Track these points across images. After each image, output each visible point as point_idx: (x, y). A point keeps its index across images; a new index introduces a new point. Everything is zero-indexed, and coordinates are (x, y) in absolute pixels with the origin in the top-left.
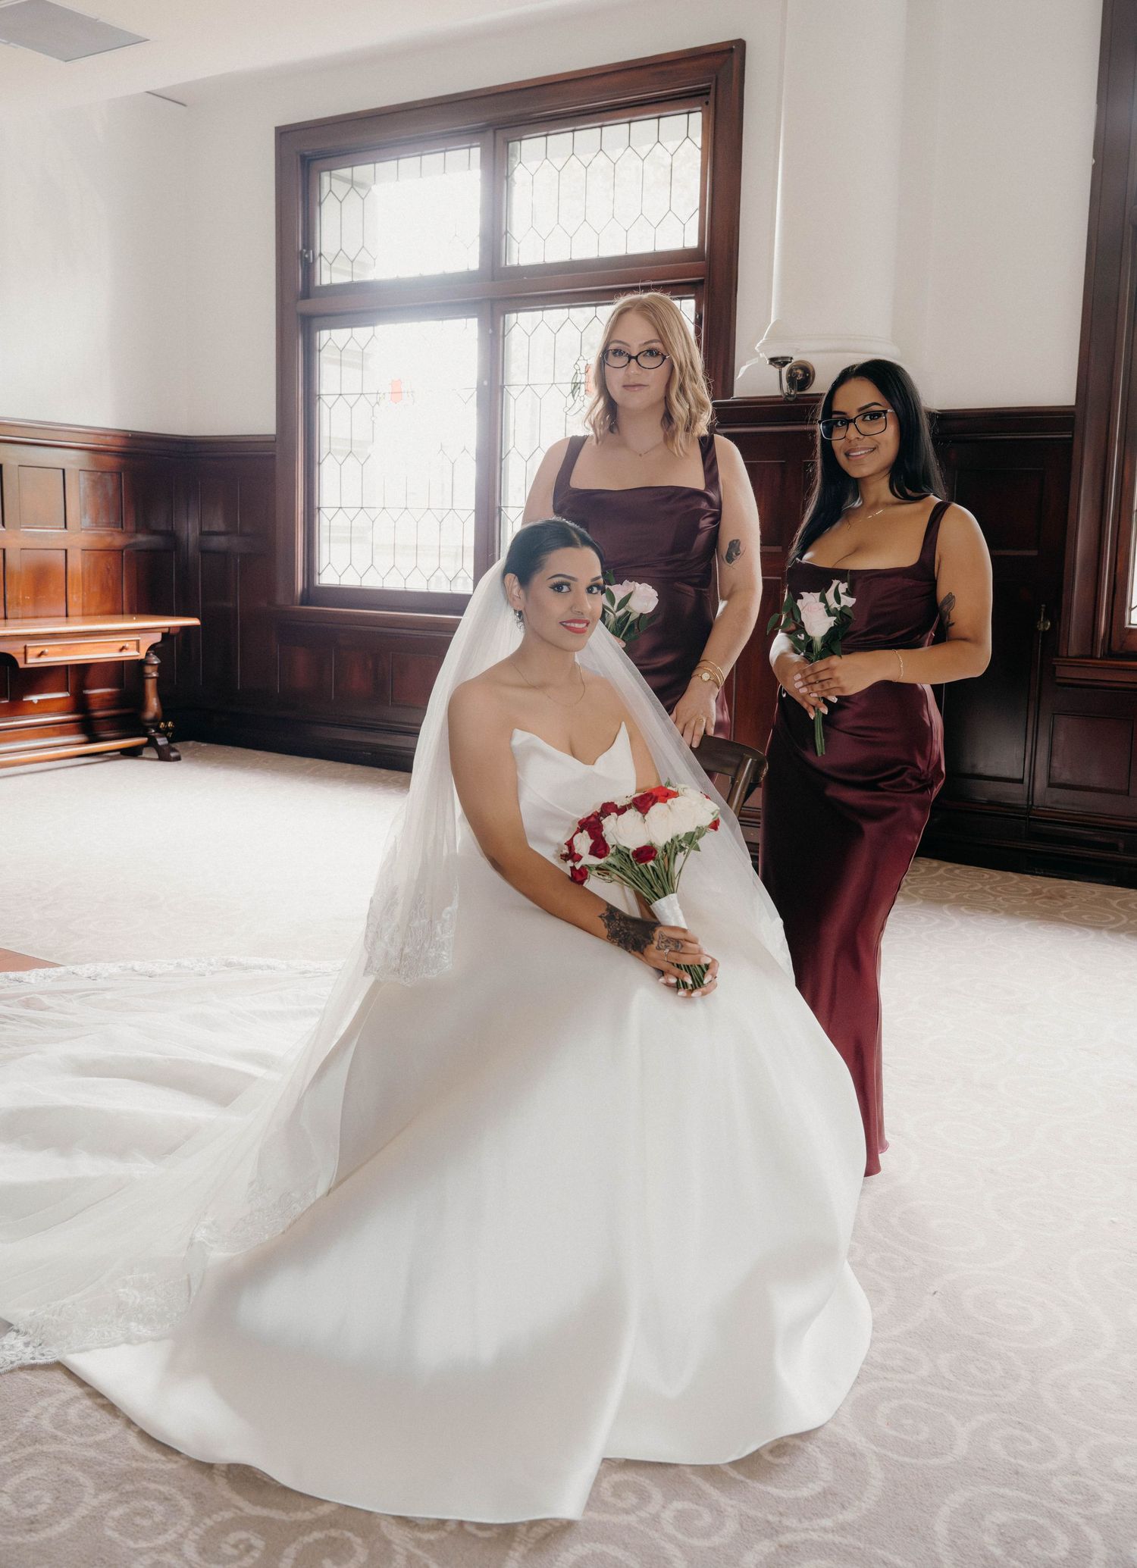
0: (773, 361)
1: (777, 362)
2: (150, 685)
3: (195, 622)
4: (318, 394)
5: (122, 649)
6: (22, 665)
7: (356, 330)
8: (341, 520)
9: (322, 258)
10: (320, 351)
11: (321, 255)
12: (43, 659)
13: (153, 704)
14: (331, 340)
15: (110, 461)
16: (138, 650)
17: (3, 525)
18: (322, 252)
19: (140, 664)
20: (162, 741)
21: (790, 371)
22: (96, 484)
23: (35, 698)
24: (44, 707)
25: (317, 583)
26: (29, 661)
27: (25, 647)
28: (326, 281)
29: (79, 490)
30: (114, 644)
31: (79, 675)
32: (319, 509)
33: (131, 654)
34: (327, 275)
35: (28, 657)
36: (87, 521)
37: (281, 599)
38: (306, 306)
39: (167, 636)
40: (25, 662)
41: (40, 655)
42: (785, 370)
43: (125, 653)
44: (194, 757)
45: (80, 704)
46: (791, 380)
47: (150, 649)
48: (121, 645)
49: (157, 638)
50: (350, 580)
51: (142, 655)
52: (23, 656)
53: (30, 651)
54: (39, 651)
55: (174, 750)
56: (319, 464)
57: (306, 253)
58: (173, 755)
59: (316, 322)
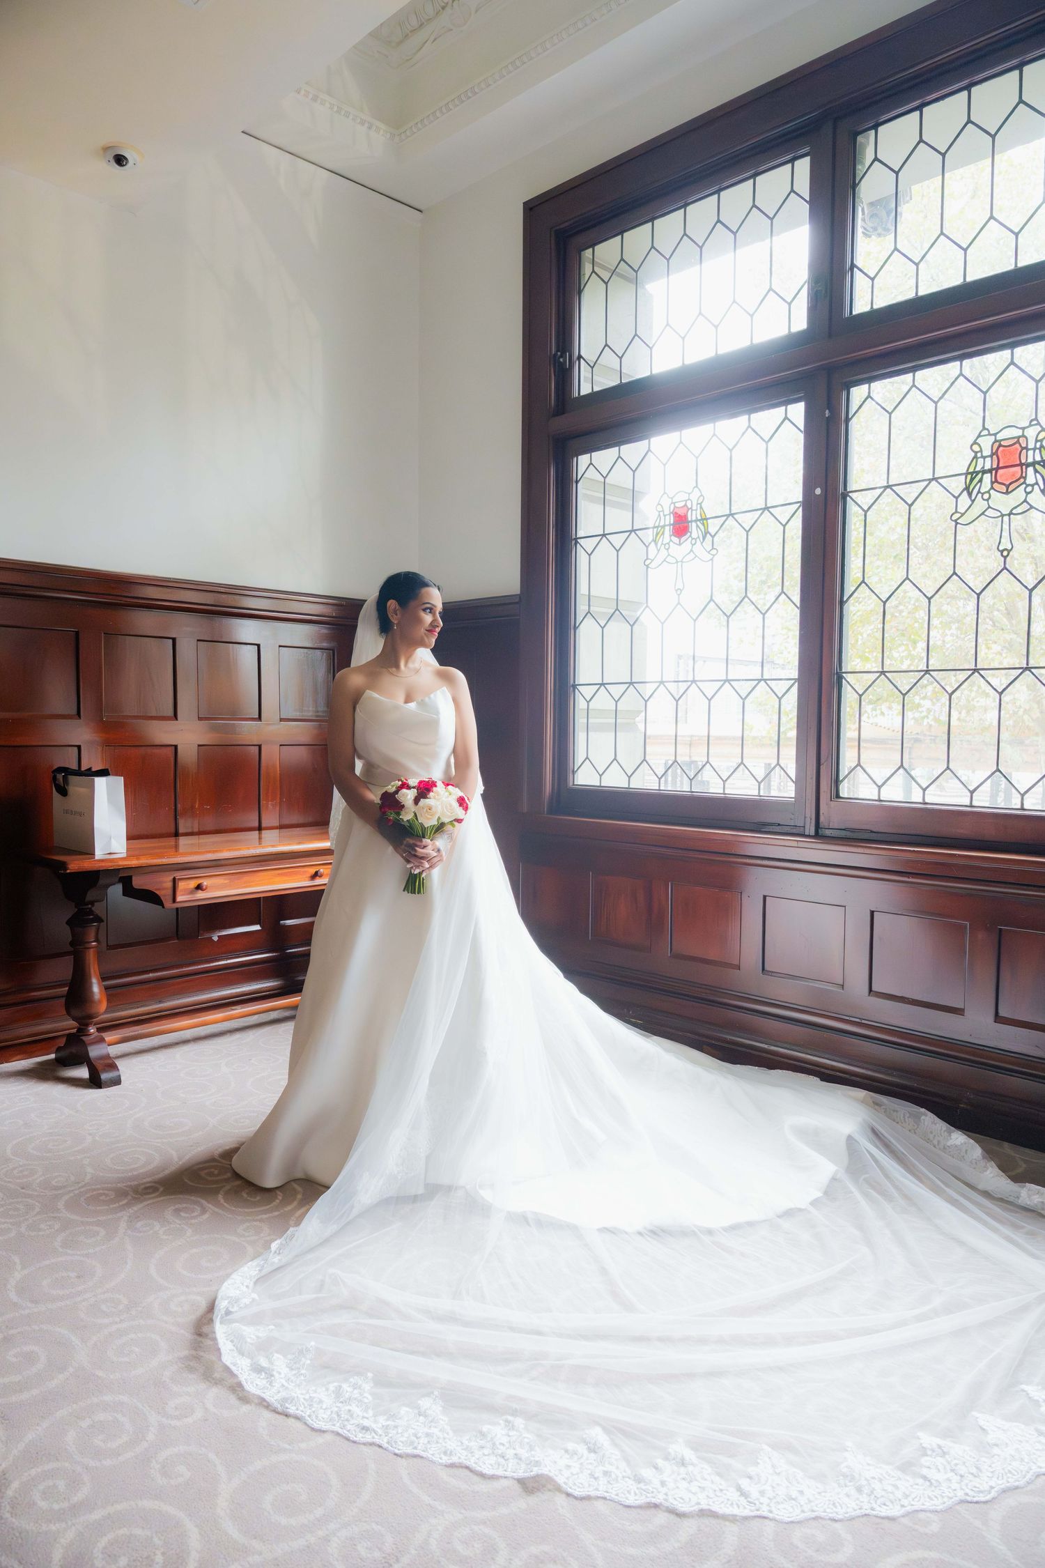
4: (574, 537)
5: (316, 875)
6: (171, 904)
7: (624, 448)
8: (602, 701)
9: (582, 360)
10: (577, 482)
11: (580, 357)
12: (200, 895)
14: (592, 465)
17: (174, 713)
18: (582, 354)
22: (302, 663)
23: (213, 936)
24: (230, 945)
25: (571, 784)
26: (179, 898)
27: (174, 879)
28: (586, 389)
29: (279, 671)
30: (306, 869)
32: (574, 686)
34: (586, 383)
35: (178, 893)
36: (288, 708)
37: (526, 805)
38: (561, 424)
40: (174, 900)
41: (198, 887)
43: (318, 881)
45: (274, 939)
48: (313, 871)
50: (615, 780)
52: (170, 892)
53: (182, 885)
54: (193, 884)
56: (575, 628)
57: (561, 356)
59: (572, 443)
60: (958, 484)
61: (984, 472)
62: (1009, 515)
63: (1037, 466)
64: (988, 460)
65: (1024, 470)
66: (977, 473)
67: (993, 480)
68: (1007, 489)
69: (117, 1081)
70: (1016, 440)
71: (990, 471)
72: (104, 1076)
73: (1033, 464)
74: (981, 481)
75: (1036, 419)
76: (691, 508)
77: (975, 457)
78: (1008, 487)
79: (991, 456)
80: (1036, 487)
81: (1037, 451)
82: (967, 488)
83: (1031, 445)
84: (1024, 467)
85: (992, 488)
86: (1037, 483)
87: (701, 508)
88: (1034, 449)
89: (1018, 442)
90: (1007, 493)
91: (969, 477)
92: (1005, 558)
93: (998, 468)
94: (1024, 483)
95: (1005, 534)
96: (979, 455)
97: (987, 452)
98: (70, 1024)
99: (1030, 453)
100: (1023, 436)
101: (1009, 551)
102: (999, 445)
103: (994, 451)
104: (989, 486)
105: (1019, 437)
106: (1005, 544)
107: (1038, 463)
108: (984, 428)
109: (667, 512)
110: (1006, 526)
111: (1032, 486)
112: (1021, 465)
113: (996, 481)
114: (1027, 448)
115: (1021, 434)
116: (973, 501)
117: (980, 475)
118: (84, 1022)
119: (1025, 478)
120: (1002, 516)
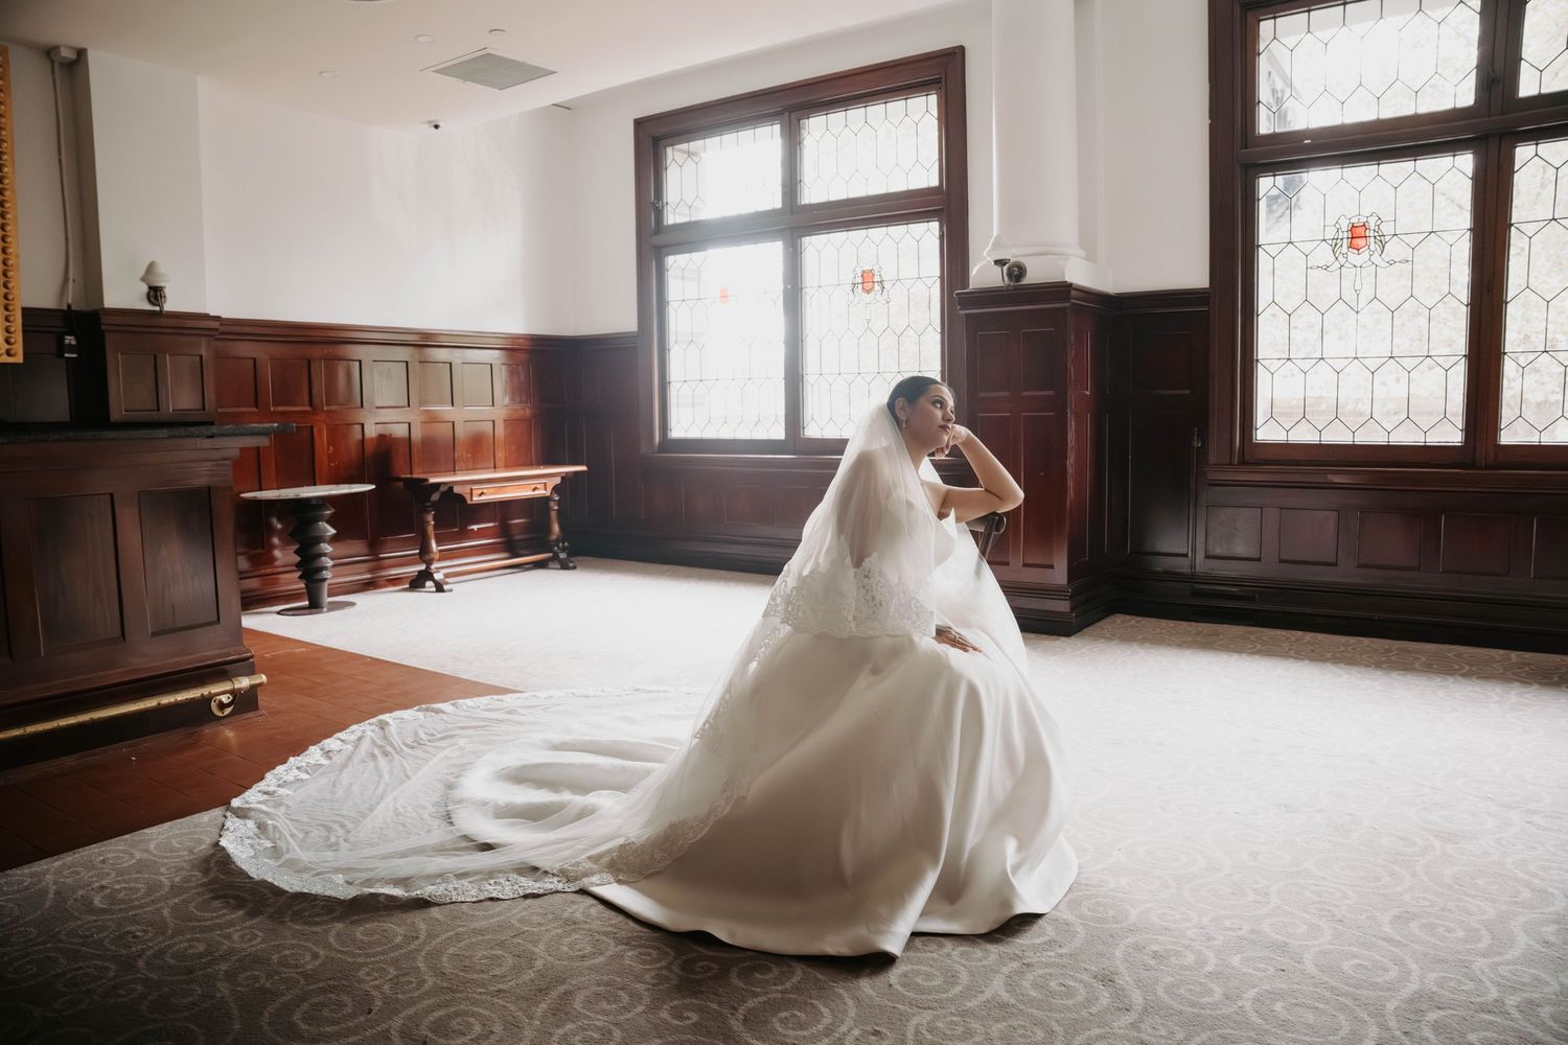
0: (997, 262)
1: (1000, 263)
2: (554, 515)
3: (584, 468)
4: (666, 301)
5: (534, 490)
6: (469, 502)
7: (693, 254)
8: (685, 390)
9: (669, 207)
10: (668, 270)
11: (667, 205)
12: (483, 497)
13: (556, 528)
14: (675, 263)
15: (523, 357)
16: (546, 489)
17: (453, 405)
18: (668, 202)
19: (545, 500)
20: (562, 556)
21: (1009, 269)
22: (512, 373)
23: (475, 527)
24: (481, 534)
25: (670, 436)
26: (474, 499)
27: (470, 488)
28: (672, 222)
29: (501, 376)
30: (529, 485)
31: (503, 509)
32: (670, 383)
33: (541, 492)
34: (672, 218)
35: (473, 496)
36: (507, 400)
37: (644, 450)
38: (657, 240)
39: (565, 478)
40: (472, 500)
41: (482, 494)
42: (1005, 268)
43: (537, 492)
44: (586, 567)
45: (504, 531)
46: (1010, 274)
47: (553, 489)
48: (533, 487)
49: (558, 480)
50: (694, 433)
51: (548, 493)
52: (470, 496)
53: (474, 492)
54: (480, 491)
55: (572, 562)
56: (669, 351)
57: (657, 203)
58: (571, 565)
59: (664, 250)
60: (849, 287)
61: (859, 283)
62: (870, 303)
63: (879, 284)
64: (860, 278)
65: (874, 285)
66: (856, 284)
67: (862, 287)
69: (451, 590)
72: (445, 587)
73: (878, 282)
74: (857, 287)
77: (855, 276)
78: (868, 291)
80: (879, 292)
82: (852, 290)
83: (877, 274)
84: (874, 283)
88: (878, 276)
90: (868, 294)
91: (853, 284)
93: (864, 283)
94: (874, 290)
96: (857, 275)
97: (860, 275)
98: (423, 567)
103: (864, 274)
104: (861, 290)
105: (870, 271)
108: (858, 265)
111: (877, 291)
112: (872, 282)
114: (875, 276)
115: (873, 268)
116: (855, 296)
118: (429, 563)
120: (867, 304)
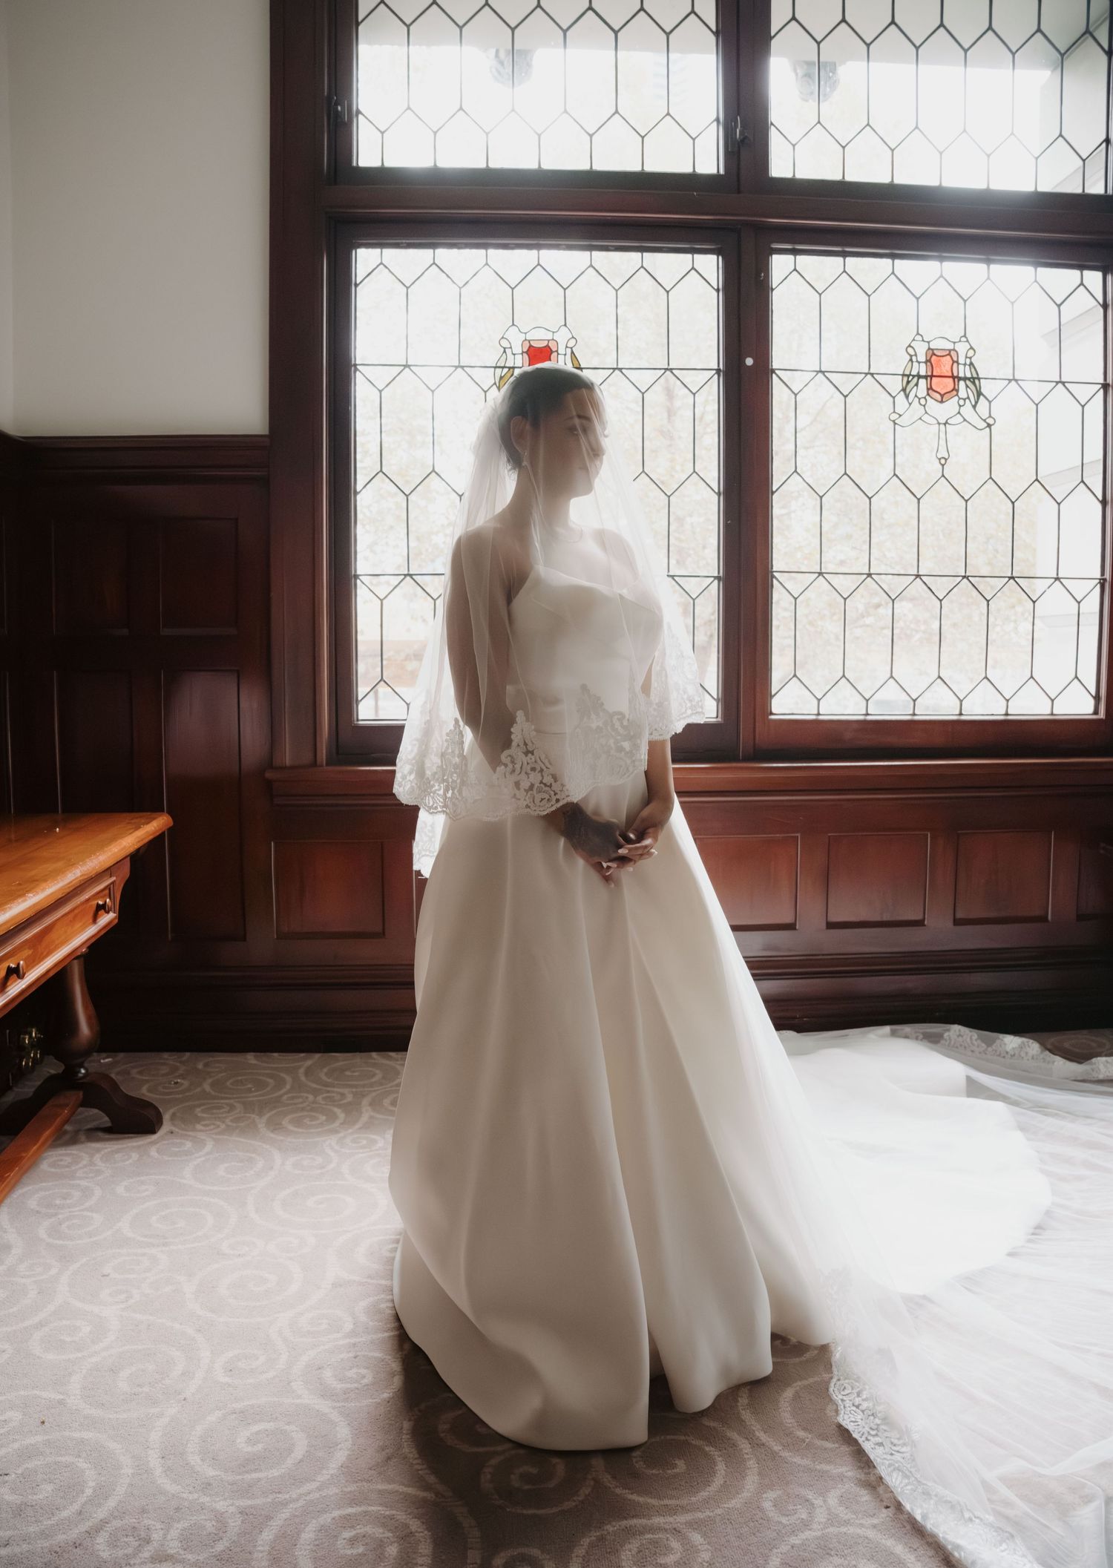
60: (895, 384)
61: (919, 376)
62: (945, 424)
63: (968, 382)
64: (923, 366)
65: (956, 383)
66: (914, 376)
67: (929, 387)
68: (942, 398)
70: (948, 352)
71: (926, 377)
73: (965, 379)
74: (917, 385)
75: (965, 336)
76: (557, 351)
77: (911, 360)
78: (942, 396)
79: (926, 362)
80: (967, 400)
81: (967, 367)
82: (904, 390)
83: (962, 360)
84: (956, 380)
85: (928, 394)
86: (968, 398)
87: (572, 352)
88: (965, 364)
89: (949, 354)
90: (942, 402)
91: (905, 379)
92: (943, 465)
93: (932, 376)
94: (957, 395)
95: (942, 442)
96: (914, 359)
97: (922, 358)
99: (961, 367)
100: (954, 350)
101: (946, 460)
102: (932, 353)
103: (928, 358)
104: (926, 393)
105: (950, 351)
106: (943, 453)
107: (969, 379)
108: (918, 334)
109: (518, 349)
110: (942, 435)
111: (965, 400)
112: (953, 377)
113: (931, 388)
114: (958, 364)
115: (952, 348)
116: (910, 404)
117: (916, 379)
119: (957, 391)
120: (939, 424)
